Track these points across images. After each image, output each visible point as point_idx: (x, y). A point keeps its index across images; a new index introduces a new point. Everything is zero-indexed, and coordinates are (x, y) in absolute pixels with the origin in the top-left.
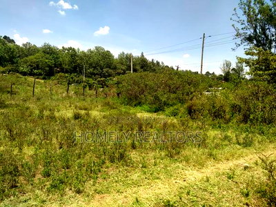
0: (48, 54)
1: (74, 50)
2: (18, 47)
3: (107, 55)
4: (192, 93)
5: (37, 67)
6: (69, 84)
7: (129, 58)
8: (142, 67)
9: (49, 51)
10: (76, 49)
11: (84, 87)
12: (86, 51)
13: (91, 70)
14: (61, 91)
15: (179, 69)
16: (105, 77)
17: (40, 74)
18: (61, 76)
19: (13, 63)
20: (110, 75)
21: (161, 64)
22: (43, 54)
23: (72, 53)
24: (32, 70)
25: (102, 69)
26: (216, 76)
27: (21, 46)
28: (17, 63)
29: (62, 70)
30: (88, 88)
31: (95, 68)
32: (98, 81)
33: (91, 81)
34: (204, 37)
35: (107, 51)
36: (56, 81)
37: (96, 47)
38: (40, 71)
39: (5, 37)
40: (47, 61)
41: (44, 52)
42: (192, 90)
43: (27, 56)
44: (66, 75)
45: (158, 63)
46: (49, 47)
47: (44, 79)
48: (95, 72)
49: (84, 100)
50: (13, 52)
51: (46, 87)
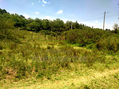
0: (38, 22)
1: (48, 20)
2: (26, 19)
3: (61, 22)
4: (99, 38)
5: (34, 28)
6: (46, 34)
7: (70, 23)
8: (76, 27)
9: (38, 21)
10: (49, 20)
11: (52, 36)
12: (53, 21)
13: (55, 29)
14: (42, 37)
15: (93, 28)
16: (60, 31)
17: (35, 30)
18: (42, 31)
19: (24, 26)
20: (62, 31)
21: (85, 25)
22: (36, 22)
23: (47, 22)
24: (31, 29)
25: (59, 28)
26: (110, 31)
27: (27, 19)
28: (26, 26)
29: (43, 29)
30: (53, 36)
31: (56, 28)
32: (58, 33)
33: (55, 33)
34: (105, 13)
35: (62, 21)
36: (41, 33)
37: (57, 19)
38: (34, 29)
39: (21, 16)
40: (37, 25)
41: (36, 21)
42: (99, 37)
43: (29, 23)
44: (45, 31)
45: (83, 25)
46: (38, 20)
47: (36, 32)
48: (56, 29)
49: (52, 41)
50: (24, 21)
51: (37, 36)
